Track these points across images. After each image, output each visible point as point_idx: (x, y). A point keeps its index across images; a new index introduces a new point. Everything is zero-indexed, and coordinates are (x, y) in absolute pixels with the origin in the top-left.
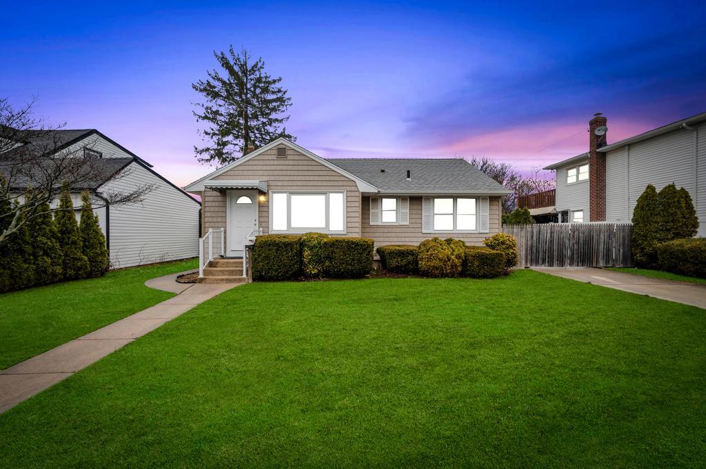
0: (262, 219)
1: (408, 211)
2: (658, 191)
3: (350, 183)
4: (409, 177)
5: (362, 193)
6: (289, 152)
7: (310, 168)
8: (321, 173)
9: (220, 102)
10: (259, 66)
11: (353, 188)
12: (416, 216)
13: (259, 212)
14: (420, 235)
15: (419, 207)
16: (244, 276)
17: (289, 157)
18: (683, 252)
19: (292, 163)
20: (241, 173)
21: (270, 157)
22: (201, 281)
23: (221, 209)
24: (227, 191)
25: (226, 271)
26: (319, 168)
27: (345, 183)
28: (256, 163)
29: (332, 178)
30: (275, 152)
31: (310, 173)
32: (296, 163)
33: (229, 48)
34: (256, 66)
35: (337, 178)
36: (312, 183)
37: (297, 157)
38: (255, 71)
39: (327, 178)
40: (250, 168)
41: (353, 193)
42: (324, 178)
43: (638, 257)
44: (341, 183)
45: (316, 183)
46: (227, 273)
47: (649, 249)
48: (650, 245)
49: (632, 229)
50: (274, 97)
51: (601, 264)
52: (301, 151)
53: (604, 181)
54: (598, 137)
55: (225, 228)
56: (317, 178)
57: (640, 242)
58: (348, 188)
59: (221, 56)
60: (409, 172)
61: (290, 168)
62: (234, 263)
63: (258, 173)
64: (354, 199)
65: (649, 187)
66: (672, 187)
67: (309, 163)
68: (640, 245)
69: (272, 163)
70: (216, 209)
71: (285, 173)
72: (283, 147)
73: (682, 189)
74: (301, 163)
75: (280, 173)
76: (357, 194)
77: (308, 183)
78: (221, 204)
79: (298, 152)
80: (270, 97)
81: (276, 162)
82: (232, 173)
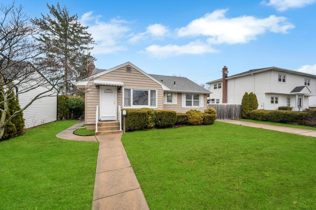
0: (119, 101)
1: (177, 98)
2: (248, 94)
3: (159, 86)
4: (175, 84)
5: (164, 90)
6: (132, 69)
7: (142, 78)
8: (147, 81)
9: (49, 32)
10: (75, 18)
11: (161, 88)
12: (179, 101)
13: (117, 97)
14: (181, 108)
15: (181, 97)
16: (121, 130)
17: (132, 72)
18: (258, 114)
19: (133, 75)
20: (107, 77)
21: (123, 71)
22: (97, 134)
23: (97, 96)
24: (100, 86)
25: (109, 128)
26: (146, 78)
27: (157, 86)
28: (116, 73)
29: (152, 83)
30: (125, 69)
31: (142, 80)
32: (135, 75)
33: (57, 4)
34: (73, 17)
35: (154, 83)
36: (143, 85)
37: (136, 72)
38: (72, 20)
39: (150, 83)
40: (113, 75)
41: (160, 90)
42: (148, 83)
43: (244, 115)
44: (155, 86)
45: (145, 85)
46: (110, 129)
47: (247, 113)
48: (247, 112)
49: (241, 106)
50: (84, 36)
51: (234, 118)
52: (138, 69)
53: (227, 89)
54: (225, 74)
55: (99, 105)
56: (145, 83)
57: (244, 110)
58: (159, 88)
59: (51, 7)
60: (175, 82)
61: (133, 77)
62: (111, 123)
63: (117, 78)
64: (161, 93)
65: (246, 93)
66: (252, 93)
67: (142, 75)
68: (244, 111)
69: (124, 74)
70: (94, 95)
71: (130, 79)
72: (130, 66)
73: (254, 94)
74: (138, 75)
75: (128, 79)
76: (162, 91)
77: (141, 85)
78: (96, 93)
79: (136, 70)
80: (81, 35)
81: (126, 74)
82: (103, 77)
